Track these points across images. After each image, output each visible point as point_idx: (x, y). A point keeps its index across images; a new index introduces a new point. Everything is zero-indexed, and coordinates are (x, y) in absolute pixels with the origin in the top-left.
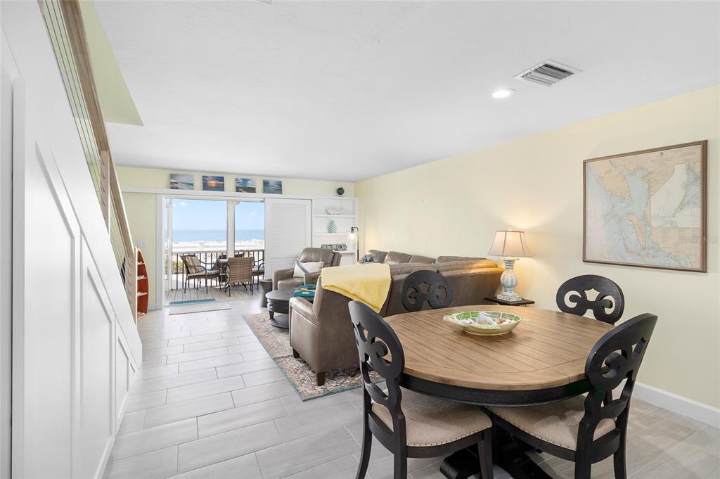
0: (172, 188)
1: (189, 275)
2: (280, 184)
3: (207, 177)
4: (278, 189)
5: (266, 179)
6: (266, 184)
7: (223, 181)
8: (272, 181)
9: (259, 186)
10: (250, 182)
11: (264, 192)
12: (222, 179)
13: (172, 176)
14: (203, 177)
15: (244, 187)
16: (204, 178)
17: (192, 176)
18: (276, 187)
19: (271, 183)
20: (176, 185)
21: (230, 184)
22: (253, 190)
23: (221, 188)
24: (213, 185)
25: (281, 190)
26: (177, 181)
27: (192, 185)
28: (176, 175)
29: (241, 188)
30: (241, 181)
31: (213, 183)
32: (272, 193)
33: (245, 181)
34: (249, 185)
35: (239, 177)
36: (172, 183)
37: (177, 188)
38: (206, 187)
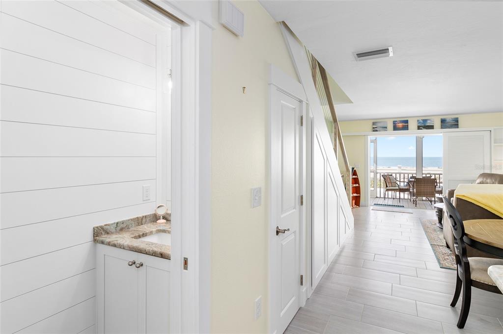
0: (374, 131)
1: (387, 188)
2: (456, 120)
3: (396, 121)
4: (455, 124)
5: (443, 117)
6: (443, 121)
7: (407, 123)
8: (449, 118)
9: (437, 124)
10: (429, 121)
11: (442, 128)
12: (407, 122)
13: (374, 124)
14: (394, 121)
15: (425, 125)
16: (394, 123)
17: (386, 122)
18: (453, 122)
19: (448, 120)
20: (376, 129)
21: (413, 125)
22: (431, 127)
23: (406, 128)
24: (401, 127)
25: (458, 125)
26: (377, 126)
27: (386, 128)
28: (376, 122)
29: (421, 126)
30: (422, 121)
31: (400, 125)
32: (449, 128)
33: (425, 121)
34: (428, 124)
35: (420, 119)
36: (373, 128)
37: (377, 131)
38: (395, 128)
